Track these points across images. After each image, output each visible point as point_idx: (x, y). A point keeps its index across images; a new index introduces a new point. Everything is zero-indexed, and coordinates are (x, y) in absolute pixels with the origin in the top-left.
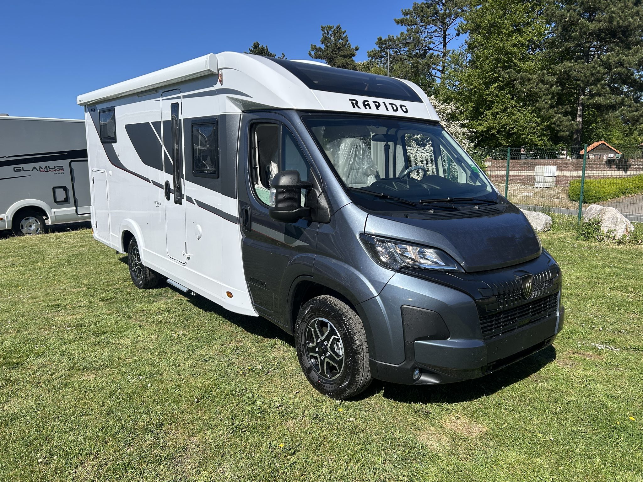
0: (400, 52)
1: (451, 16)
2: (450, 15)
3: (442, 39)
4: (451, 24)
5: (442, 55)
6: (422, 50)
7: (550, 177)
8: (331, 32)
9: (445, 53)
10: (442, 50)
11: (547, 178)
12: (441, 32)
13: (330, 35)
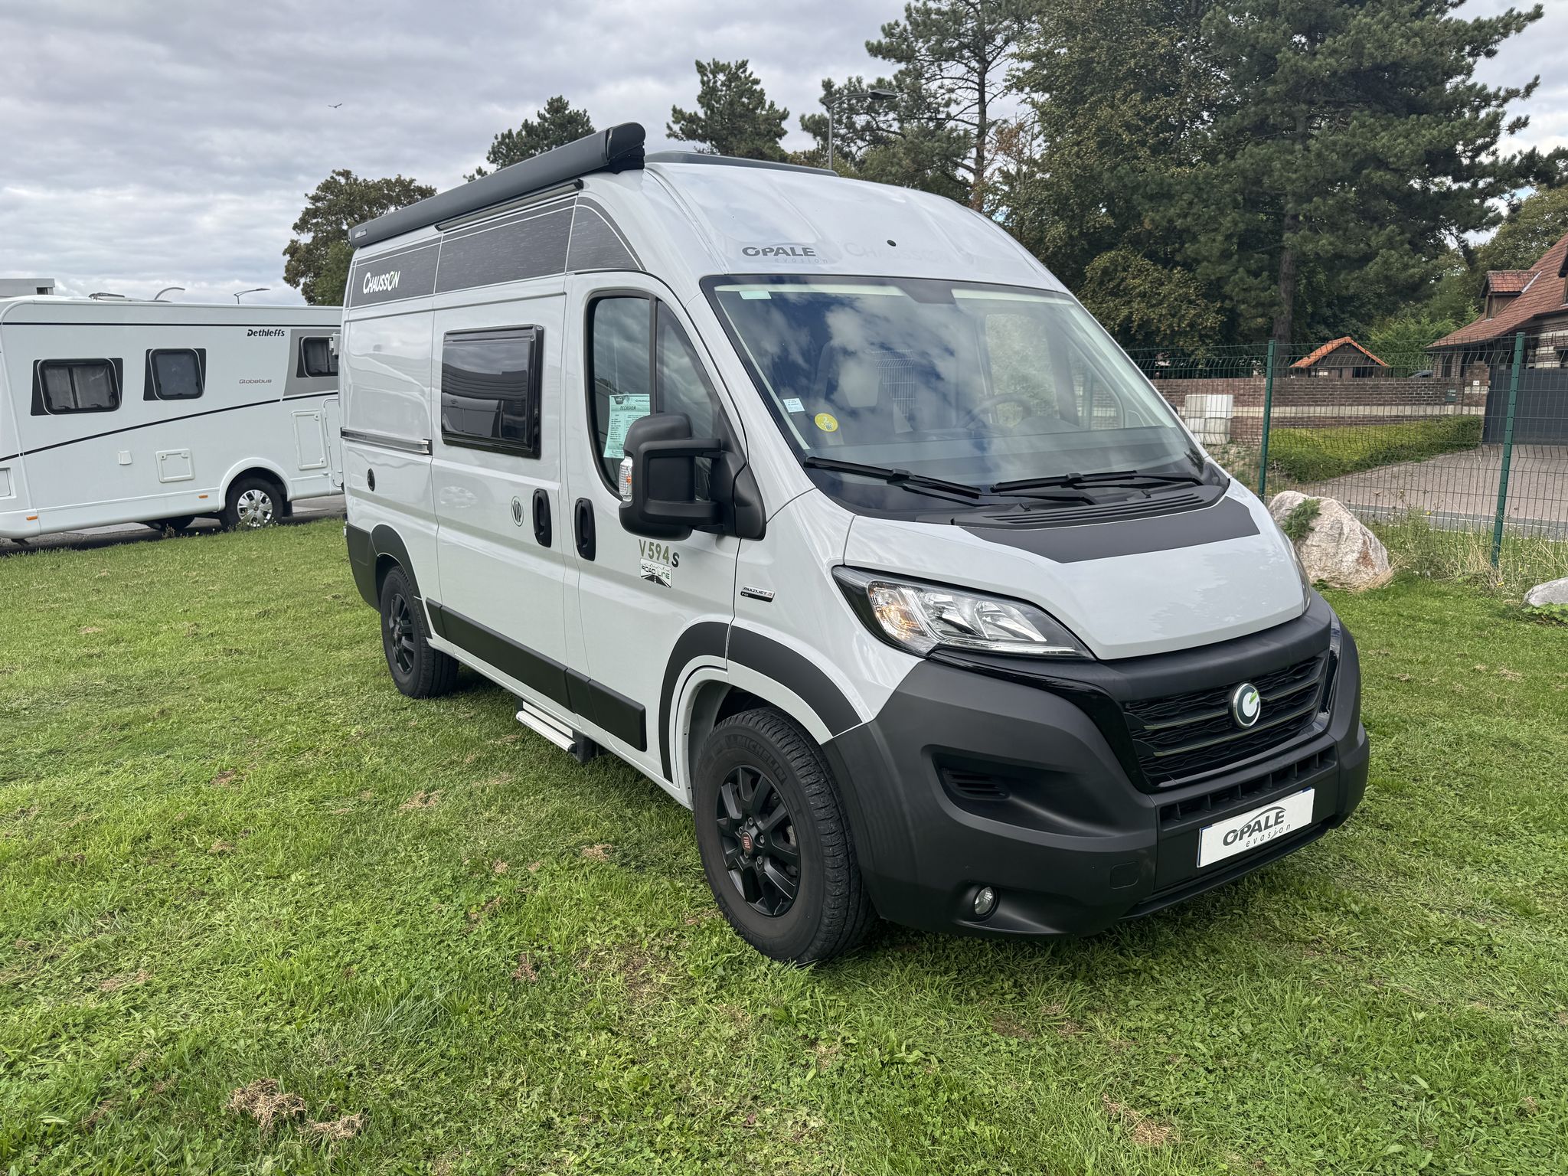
1: (995, 40)
2: (992, 36)
3: (977, 95)
4: (994, 58)
5: (976, 132)
6: (930, 119)
7: (1218, 421)
8: (721, 77)
9: (983, 128)
10: (977, 121)
11: (1211, 425)
12: (972, 78)
13: (719, 83)
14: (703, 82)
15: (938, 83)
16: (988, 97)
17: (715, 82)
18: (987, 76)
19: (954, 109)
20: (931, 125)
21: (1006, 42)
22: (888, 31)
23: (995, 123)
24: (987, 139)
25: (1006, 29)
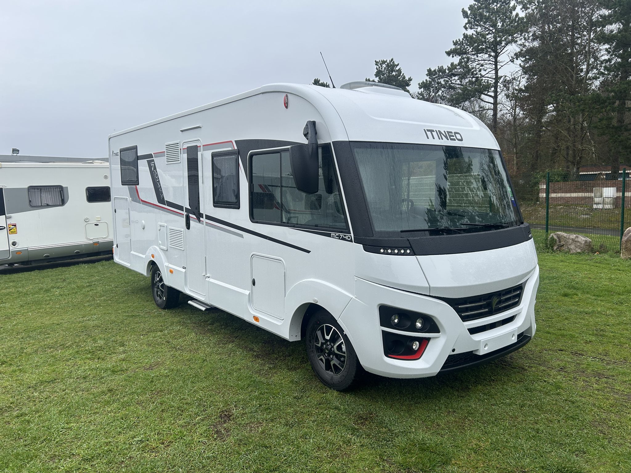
0: (451, 81)
1: (501, 44)
2: (500, 42)
3: (494, 66)
4: (501, 51)
5: (494, 81)
6: (474, 77)
7: (609, 199)
8: (384, 66)
9: (497, 78)
10: (494, 77)
11: (607, 200)
12: (491, 60)
13: (383, 68)
14: (377, 69)
15: (477, 63)
16: (498, 68)
17: (382, 68)
18: (499, 59)
19: (483, 73)
20: (474, 79)
21: (506, 44)
22: (455, 43)
23: (501, 77)
24: (499, 84)
25: (505, 39)
